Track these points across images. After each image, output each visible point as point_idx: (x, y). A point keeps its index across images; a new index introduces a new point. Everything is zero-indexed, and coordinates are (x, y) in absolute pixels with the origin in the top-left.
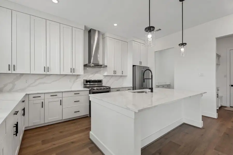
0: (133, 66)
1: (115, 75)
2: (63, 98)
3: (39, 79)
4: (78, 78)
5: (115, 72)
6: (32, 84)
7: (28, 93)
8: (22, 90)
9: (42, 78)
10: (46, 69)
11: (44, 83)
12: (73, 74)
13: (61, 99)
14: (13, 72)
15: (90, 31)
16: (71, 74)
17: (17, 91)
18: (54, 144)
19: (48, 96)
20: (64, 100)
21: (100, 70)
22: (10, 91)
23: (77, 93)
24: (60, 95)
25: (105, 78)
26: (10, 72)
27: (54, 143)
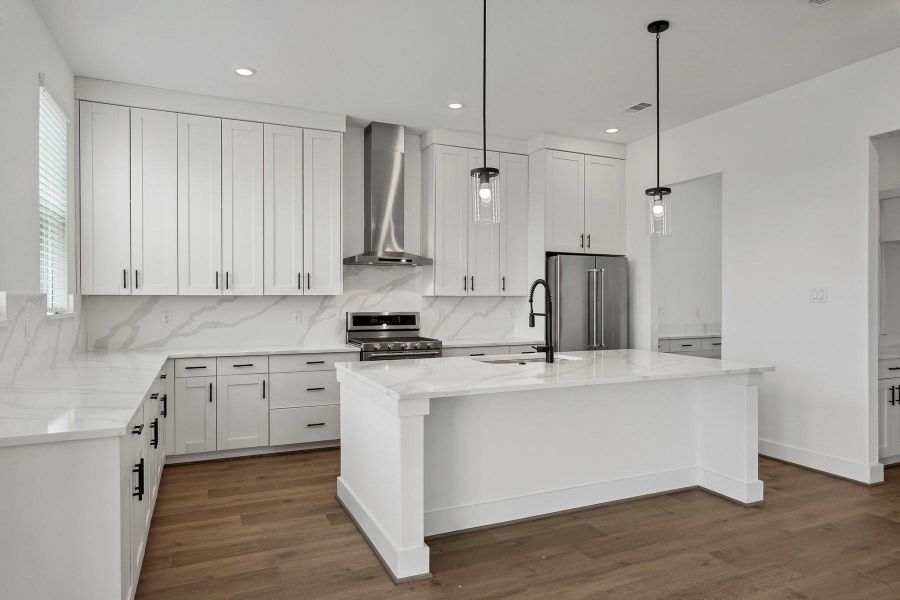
0: (549, 255)
1: (471, 293)
2: (271, 376)
3: (203, 310)
4: (325, 308)
5: (469, 282)
6: (182, 326)
7: (174, 354)
8: (156, 346)
9: (210, 309)
10: (223, 279)
11: (217, 325)
12: (307, 293)
13: (266, 378)
14: (136, 292)
15: (368, 131)
16: (299, 293)
17: (142, 349)
18: (239, 500)
19: (225, 367)
20: (275, 383)
21: (412, 276)
22: (125, 348)
23: (316, 360)
24: (260, 365)
25: (431, 305)
26: (126, 292)
27: (238, 497)
